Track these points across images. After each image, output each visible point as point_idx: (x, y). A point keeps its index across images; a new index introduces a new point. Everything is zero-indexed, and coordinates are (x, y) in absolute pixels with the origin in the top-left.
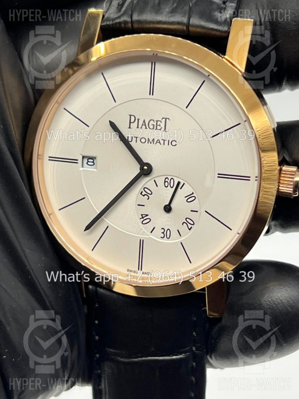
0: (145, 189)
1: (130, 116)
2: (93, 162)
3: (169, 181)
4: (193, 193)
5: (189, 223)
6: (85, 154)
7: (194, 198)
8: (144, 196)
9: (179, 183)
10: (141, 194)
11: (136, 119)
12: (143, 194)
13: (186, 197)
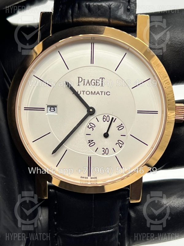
0: (91, 124)
1: (79, 78)
2: (54, 109)
3: (106, 118)
4: (122, 124)
5: (120, 143)
6: (49, 104)
7: (123, 127)
8: (90, 128)
9: (113, 118)
10: (88, 127)
11: (83, 79)
12: (89, 127)
13: (117, 127)
